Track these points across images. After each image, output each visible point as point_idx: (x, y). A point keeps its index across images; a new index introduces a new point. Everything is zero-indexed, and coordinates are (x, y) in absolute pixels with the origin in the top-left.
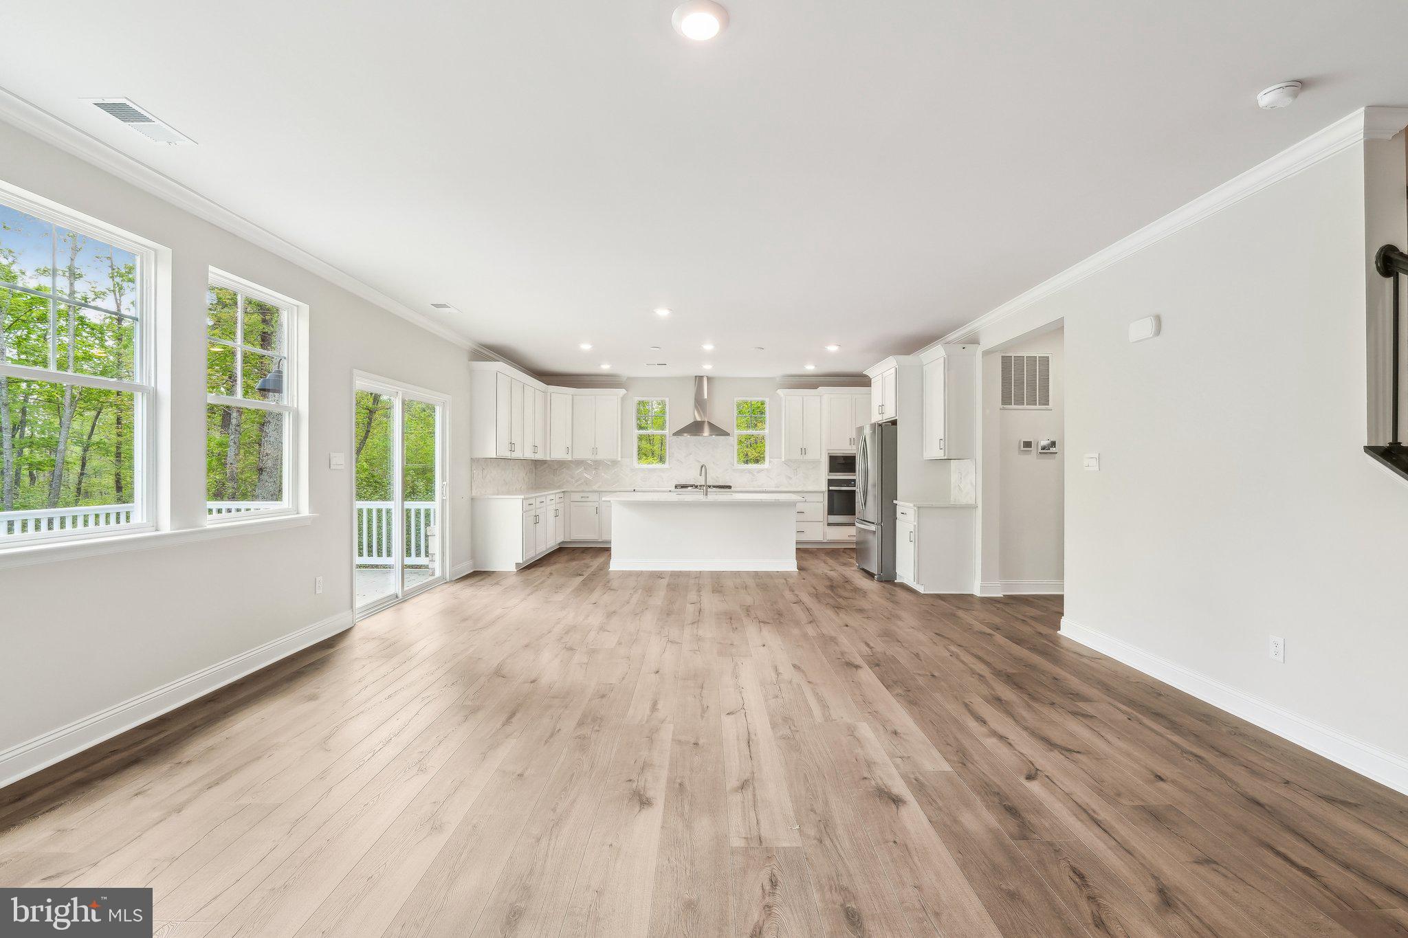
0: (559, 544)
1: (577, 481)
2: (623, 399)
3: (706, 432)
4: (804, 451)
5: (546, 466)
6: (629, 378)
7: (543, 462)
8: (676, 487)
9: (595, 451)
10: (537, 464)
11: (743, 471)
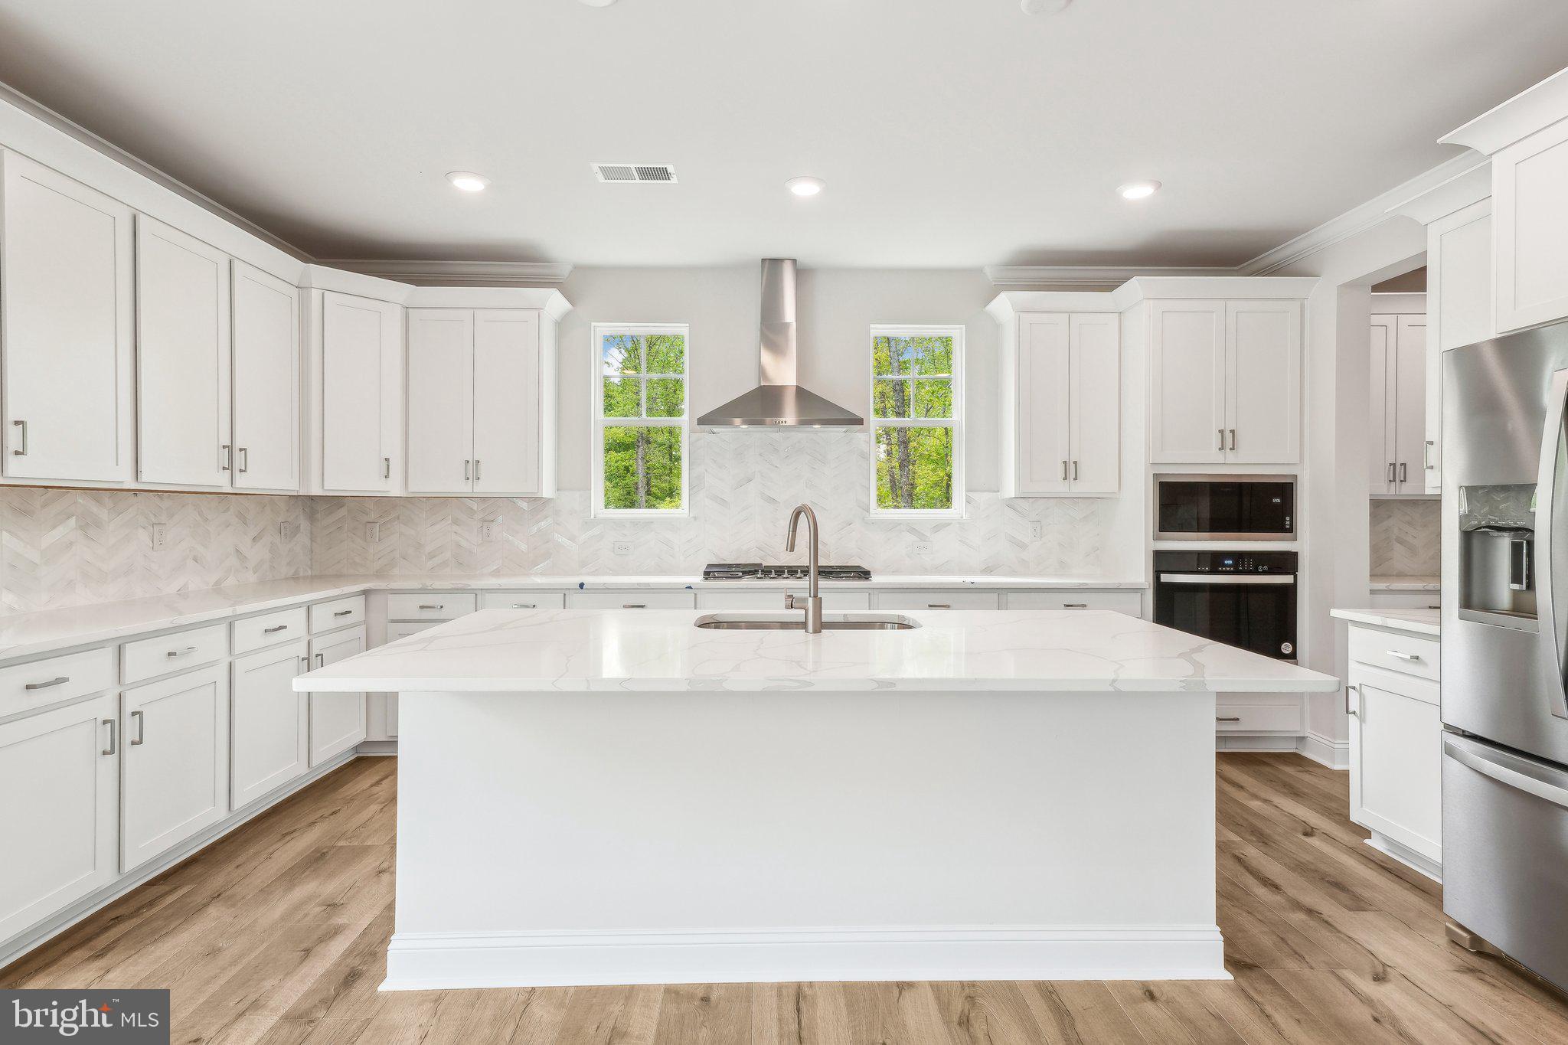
0: (356, 748)
1: (431, 556)
2: (562, 326)
3: (790, 417)
4: (1071, 470)
5: (343, 512)
6: (578, 269)
7: (335, 502)
8: (707, 575)
9: (473, 469)
10: (314, 507)
11: (894, 526)
